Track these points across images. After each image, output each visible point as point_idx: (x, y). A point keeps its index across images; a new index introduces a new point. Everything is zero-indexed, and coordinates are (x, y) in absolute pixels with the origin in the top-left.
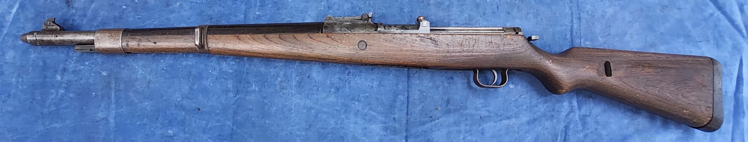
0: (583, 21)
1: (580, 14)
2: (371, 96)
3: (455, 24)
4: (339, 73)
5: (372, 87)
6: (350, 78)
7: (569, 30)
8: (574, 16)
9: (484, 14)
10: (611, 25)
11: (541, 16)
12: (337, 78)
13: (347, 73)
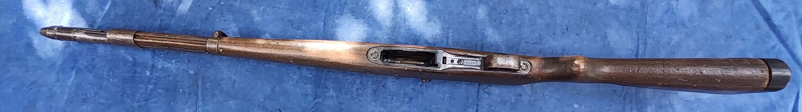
0: (649, 46)
1: (646, 40)
2: (442, 107)
3: (525, 43)
5: (444, 99)
6: (423, 89)
7: (635, 54)
8: (640, 41)
9: (554, 34)
10: (675, 51)
12: (411, 88)
13: (420, 84)
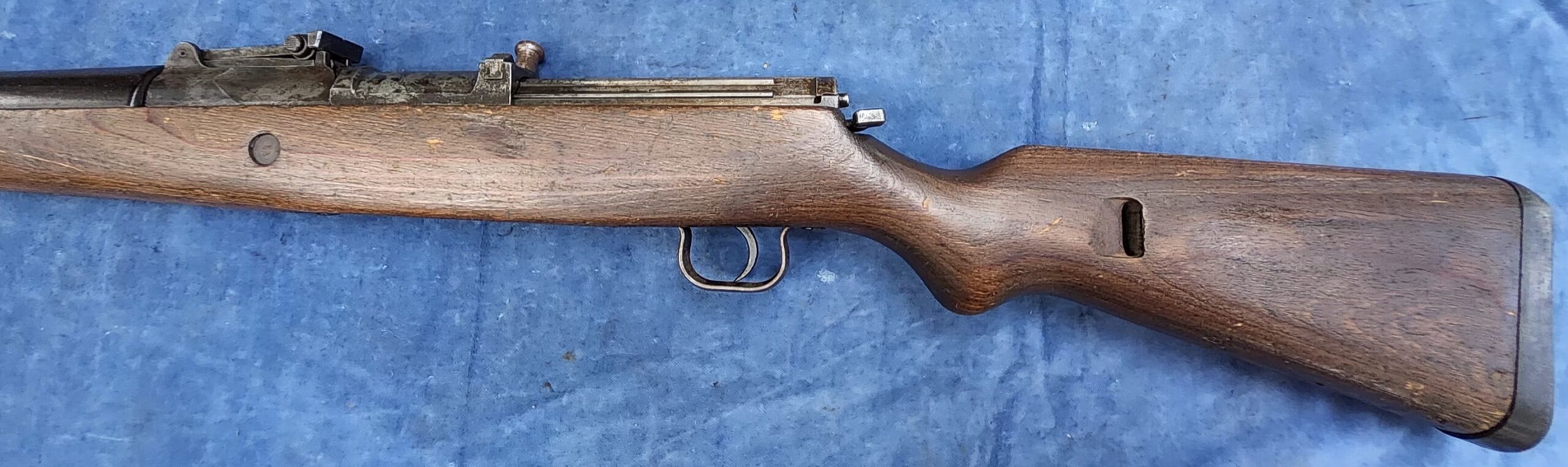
0: (1079, 53)
1: (1066, 29)
3: (650, 65)
4: (255, 236)
5: (361, 282)
6: (290, 251)
7: (1030, 81)
8: (1046, 35)
9: (749, 30)
10: (1171, 62)
11: (937, 36)
12: (248, 250)
13: (280, 236)
